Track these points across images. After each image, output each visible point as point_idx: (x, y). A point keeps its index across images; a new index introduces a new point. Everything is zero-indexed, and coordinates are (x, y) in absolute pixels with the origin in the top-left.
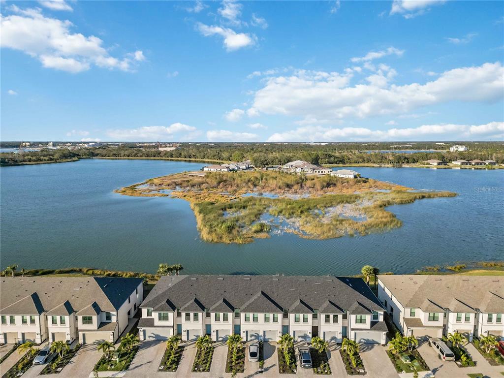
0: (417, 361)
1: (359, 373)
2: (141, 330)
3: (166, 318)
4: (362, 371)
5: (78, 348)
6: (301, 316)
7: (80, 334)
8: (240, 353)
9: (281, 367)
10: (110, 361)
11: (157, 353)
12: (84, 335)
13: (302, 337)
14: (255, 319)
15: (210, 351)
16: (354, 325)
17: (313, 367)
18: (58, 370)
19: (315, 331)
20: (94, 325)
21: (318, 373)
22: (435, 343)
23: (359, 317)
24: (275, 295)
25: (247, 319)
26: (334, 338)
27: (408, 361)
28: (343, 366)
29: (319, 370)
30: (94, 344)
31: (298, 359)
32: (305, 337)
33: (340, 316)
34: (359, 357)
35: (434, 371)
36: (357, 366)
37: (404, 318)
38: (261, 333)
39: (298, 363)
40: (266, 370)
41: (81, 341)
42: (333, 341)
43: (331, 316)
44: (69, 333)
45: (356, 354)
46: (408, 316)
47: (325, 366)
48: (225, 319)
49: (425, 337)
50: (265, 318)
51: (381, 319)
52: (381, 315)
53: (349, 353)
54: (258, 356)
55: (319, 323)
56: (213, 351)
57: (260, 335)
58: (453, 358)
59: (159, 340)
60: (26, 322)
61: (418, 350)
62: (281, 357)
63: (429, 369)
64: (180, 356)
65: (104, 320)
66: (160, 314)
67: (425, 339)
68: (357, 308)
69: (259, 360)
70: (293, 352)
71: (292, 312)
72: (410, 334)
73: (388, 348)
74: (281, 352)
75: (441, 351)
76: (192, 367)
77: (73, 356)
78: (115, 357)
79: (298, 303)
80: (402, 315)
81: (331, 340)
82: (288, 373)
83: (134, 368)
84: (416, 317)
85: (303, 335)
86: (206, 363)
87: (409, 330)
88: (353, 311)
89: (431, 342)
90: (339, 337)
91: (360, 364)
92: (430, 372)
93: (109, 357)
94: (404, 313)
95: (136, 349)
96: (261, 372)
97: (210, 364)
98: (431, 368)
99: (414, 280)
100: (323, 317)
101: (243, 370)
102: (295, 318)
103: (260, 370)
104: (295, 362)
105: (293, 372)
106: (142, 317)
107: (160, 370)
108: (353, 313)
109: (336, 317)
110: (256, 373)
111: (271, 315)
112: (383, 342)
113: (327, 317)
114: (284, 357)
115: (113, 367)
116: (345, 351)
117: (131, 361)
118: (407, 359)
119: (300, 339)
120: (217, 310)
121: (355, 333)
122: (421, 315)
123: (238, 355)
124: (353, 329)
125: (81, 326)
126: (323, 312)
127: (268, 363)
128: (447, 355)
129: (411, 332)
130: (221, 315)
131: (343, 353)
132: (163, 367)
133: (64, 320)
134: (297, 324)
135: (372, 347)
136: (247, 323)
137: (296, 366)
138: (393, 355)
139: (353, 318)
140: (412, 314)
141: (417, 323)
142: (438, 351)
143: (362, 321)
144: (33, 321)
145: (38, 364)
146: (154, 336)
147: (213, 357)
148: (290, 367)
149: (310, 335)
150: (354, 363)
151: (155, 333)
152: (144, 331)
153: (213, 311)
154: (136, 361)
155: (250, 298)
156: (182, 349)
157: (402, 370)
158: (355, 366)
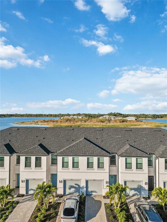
6: (133, 160)
8: (52, 211)
13: (134, 189)
14: (75, 165)
15: (9, 208)
24: (100, 140)
25: (65, 165)
32: (139, 189)
38: (83, 184)
48: (38, 164)
50: (88, 163)
56: (14, 208)
57: (81, 186)
70: (128, 210)
71: (121, 156)
85: (136, 187)
111: (95, 159)
120: (29, 153)
123: (48, 213)
130: (33, 159)
134: (129, 171)
136: (65, 170)
149: (146, 187)
153: (24, 154)
155: (70, 143)
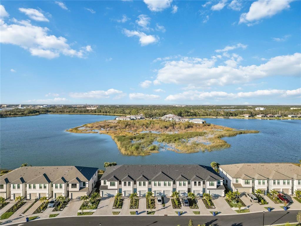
0: (240, 203)
1: (212, 208)
2: (101, 191)
3: (114, 185)
4: (214, 207)
5: (69, 200)
6: (182, 182)
7: (70, 193)
8: (153, 201)
9: (174, 206)
10: (87, 205)
11: (110, 202)
12: (72, 194)
13: (183, 194)
14: (159, 185)
15: (137, 201)
16: (208, 187)
17: (190, 206)
18: (61, 209)
19: (189, 190)
20: (78, 189)
21: (192, 208)
22: (249, 195)
23: (211, 182)
24: (169, 173)
25: (155, 185)
26: (199, 194)
27: (236, 203)
28: (204, 205)
29: (193, 207)
30: (77, 198)
31: (182, 203)
32: (184, 194)
33: (202, 182)
34: (212, 202)
35: (249, 207)
36: (211, 205)
37: (233, 183)
38: (162, 192)
39: (182, 205)
40: (167, 207)
41: (70, 197)
42: (198, 195)
43: (197, 182)
44: (64, 193)
45: (210, 200)
46: (235, 182)
47: (195, 206)
48: (144, 184)
49: (244, 193)
50: (164, 184)
51: (222, 184)
52: (222, 182)
53: (207, 200)
54: (162, 201)
55: (191, 186)
56: (138, 201)
57: (162, 193)
58: (257, 201)
59: (110, 196)
60: (41, 188)
61: (240, 198)
62: (173, 202)
63: (246, 206)
64: (122, 203)
65: (82, 186)
66: (111, 183)
67: (244, 194)
68: (210, 178)
69: (163, 204)
70: (179, 200)
71: (178, 180)
72: (236, 191)
73: (226, 198)
74: (173, 200)
75: (251, 198)
76: (129, 207)
77: (67, 204)
78: (90, 204)
79: (180, 176)
80: (232, 182)
81: (197, 195)
82: (177, 208)
83: (100, 208)
84: (239, 183)
85: (183, 193)
86: (136, 205)
87: (235, 189)
88: (208, 179)
89: (246, 194)
90: (201, 193)
91: (212, 204)
92: (246, 207)
93: (86, 204)
94: (233, 181)
95: (99, 200)
96: (164, 208)
97: (138, 206)
98: (247, 206)
99: (237, 166)
100: (193, 183)
101: (155, 208)
102: (179, 184)
103: (163, 207)
104: (180, 204)
105: (180, 208)
106: (101, 185)
107: (113, 209)
108: (208, 180)
109: (199, 183)
110: (162, 209)
111: (167, 182)
112: (223, 195)
113: (195, 183)
114: (175, 202)
115: (89, 208)
116: (204, 199)
117: (98, 205)
118: (236, 202)
119: (182, 195)
120: (140, 180)
121: (209, 191)
122: (241, 182)
123: (152, 202)
124: (208, 189)
125: (70, 189)
126: (193, 180)
127: (167, 205)
128: (255, 199)
129: (236, 190)
130: (142, 182)
131: (204, 200)
132: (114, 207)
133: (62, 186)
134: (180, 187)
135: (218, 198)
136: (155, 187)
137: (181, 206)
138: (228, 200)
139: (208, 183)
140: (237, 181)
141: (239, 186)
142: (250, 198)
143: (212, 185)
144: (45, 187)
145: (50, 207)
146: (107, 194)
147: (139, 203)
148: (178, 206)
149: (187, 193)
150: (209, 204)
151: (108, 193)
152: (103, 192)
153: (138, 180)
154: (100, 205)
155: (156, 175)
156: (123, 200)
157: (233, 207)
158: (210, 205)
